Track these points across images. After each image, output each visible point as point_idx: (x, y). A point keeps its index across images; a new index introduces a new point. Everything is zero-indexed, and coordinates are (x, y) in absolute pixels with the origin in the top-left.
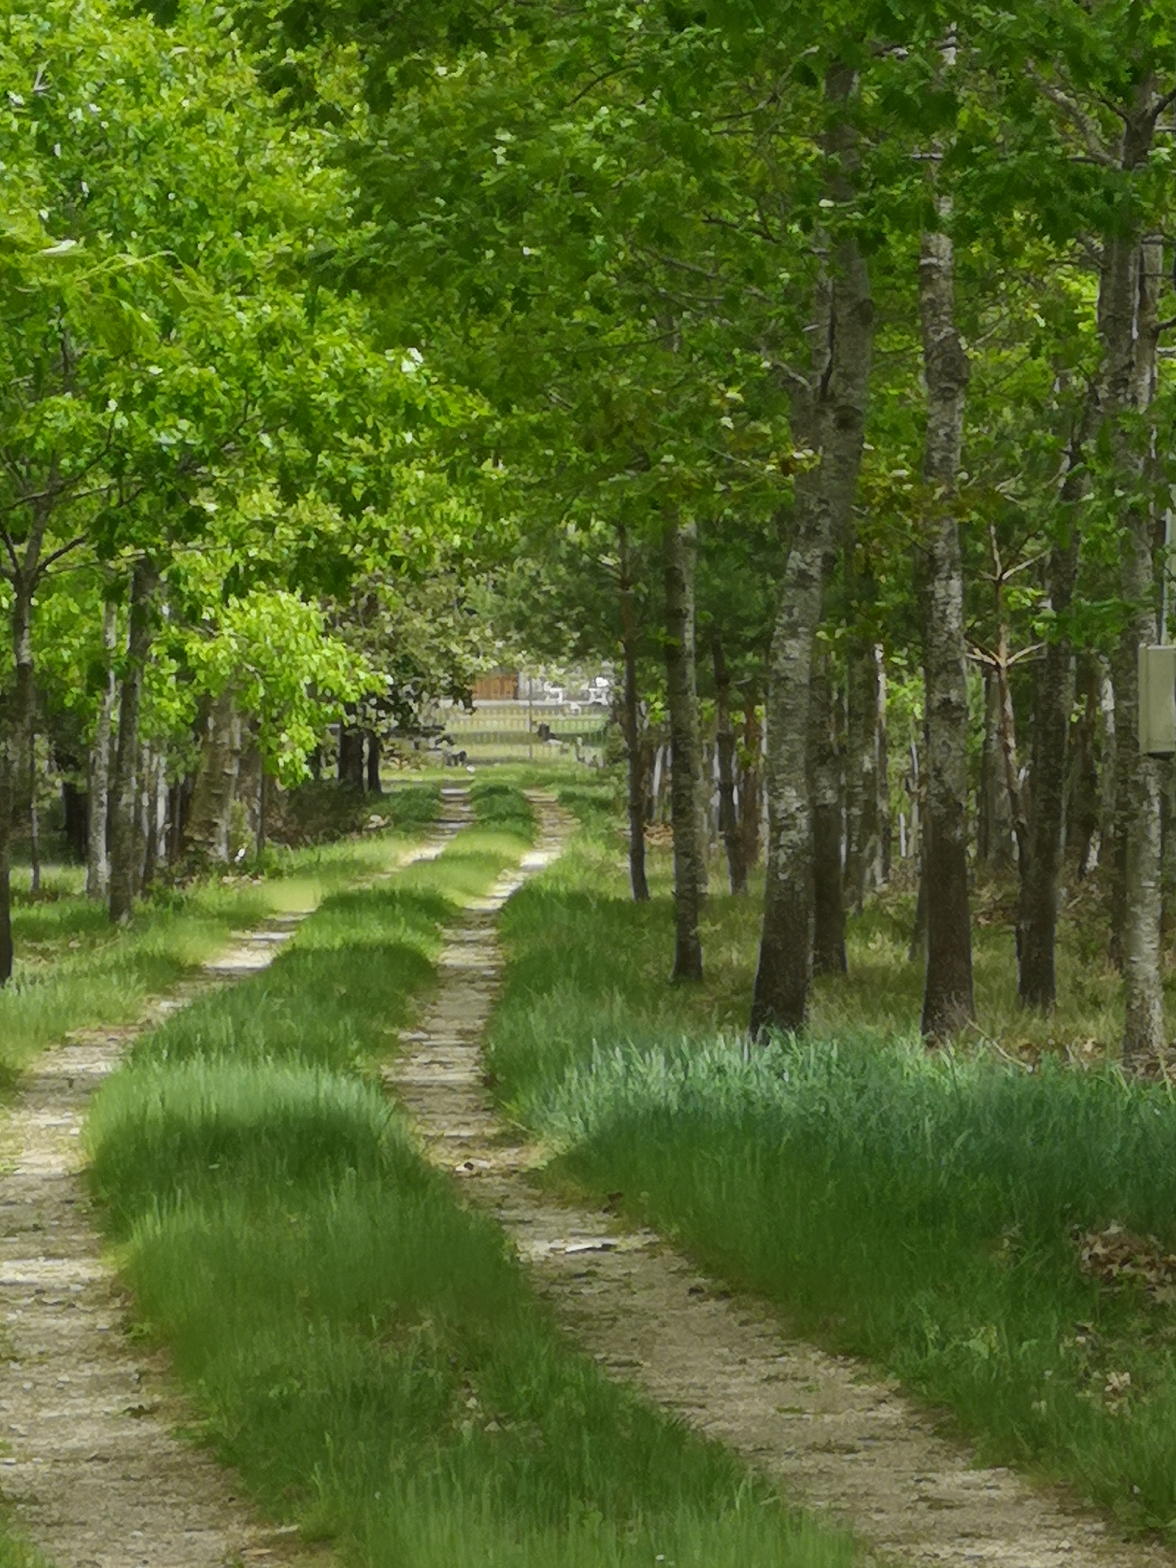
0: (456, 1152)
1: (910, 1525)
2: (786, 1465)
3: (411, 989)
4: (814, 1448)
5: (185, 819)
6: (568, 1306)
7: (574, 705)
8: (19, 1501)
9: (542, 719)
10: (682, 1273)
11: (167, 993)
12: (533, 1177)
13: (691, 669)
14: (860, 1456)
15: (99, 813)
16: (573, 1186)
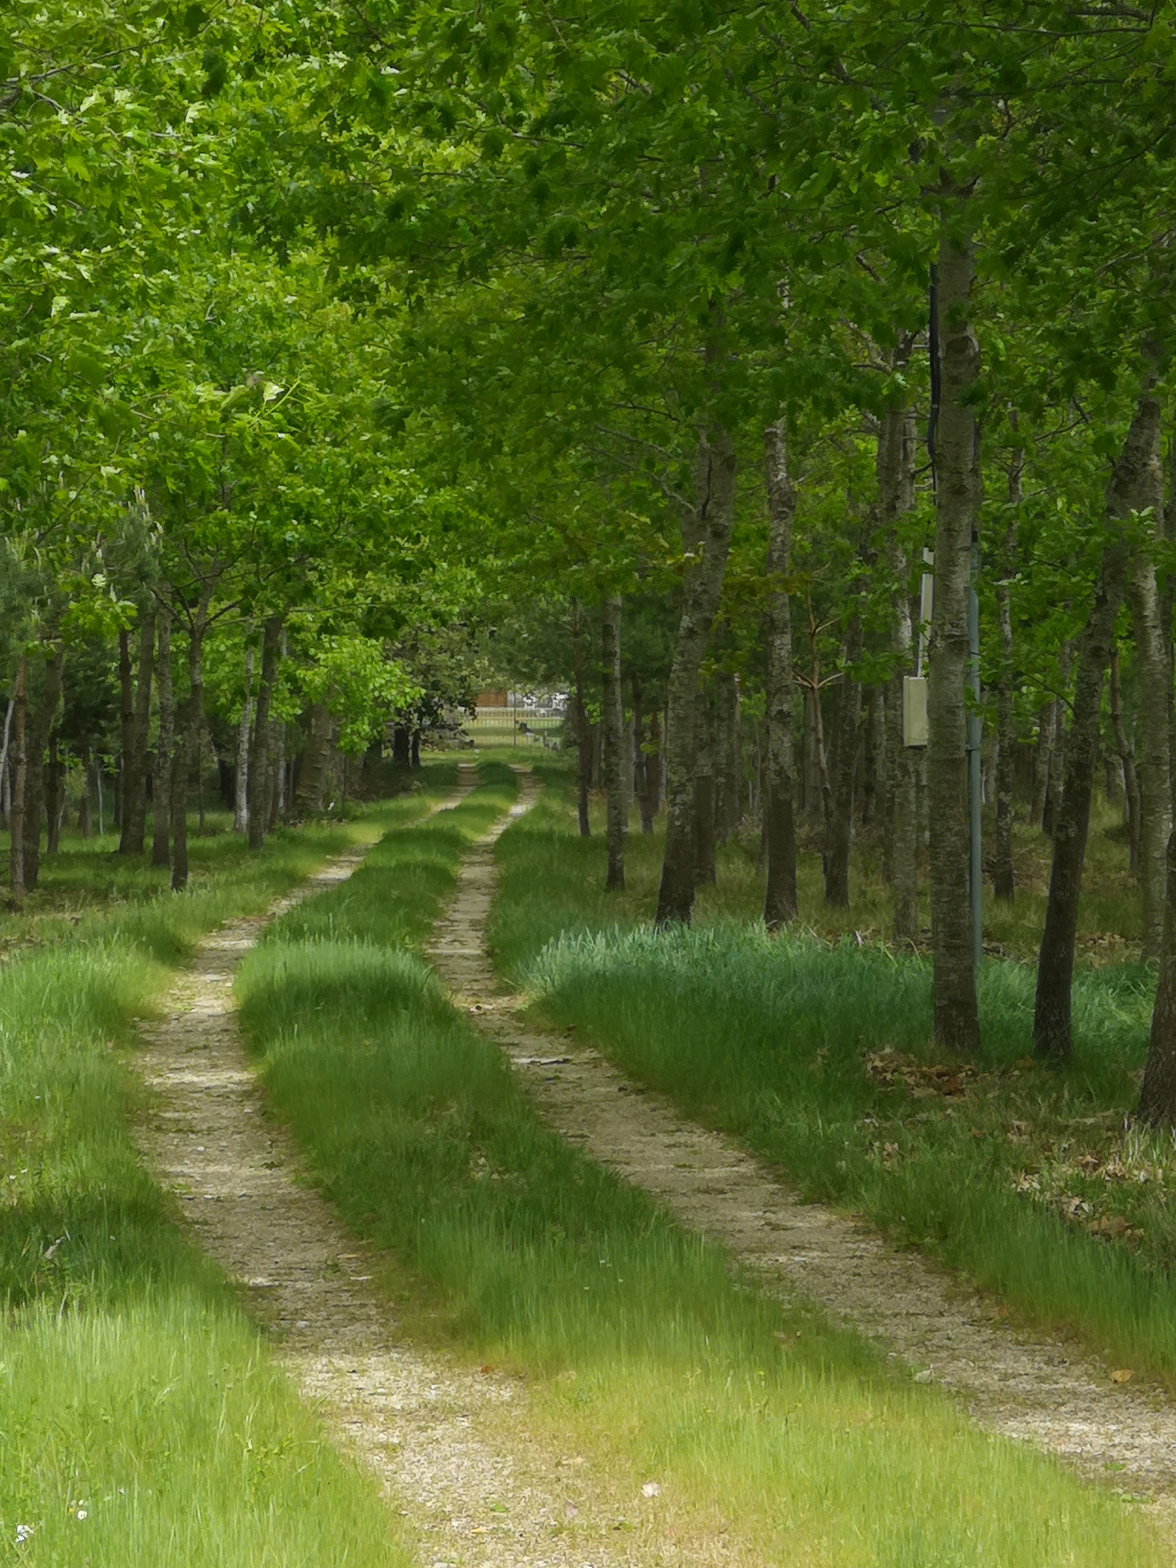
0: (470, 999)
1: (760, 1240)
2: (682, 1201)
3: (440, 893)
4: (699, 1191)
5: (296, 784)
6: (543, 1098)
7: (542, 711)
8: (197, 1223)
9: (521, 719)
10: (613, 1077)
11: (285, 896)
12: (519, 1016)
13: (618, 690)
14: (729, 1195)
15: (242, 779)
16: (544, 1021)
